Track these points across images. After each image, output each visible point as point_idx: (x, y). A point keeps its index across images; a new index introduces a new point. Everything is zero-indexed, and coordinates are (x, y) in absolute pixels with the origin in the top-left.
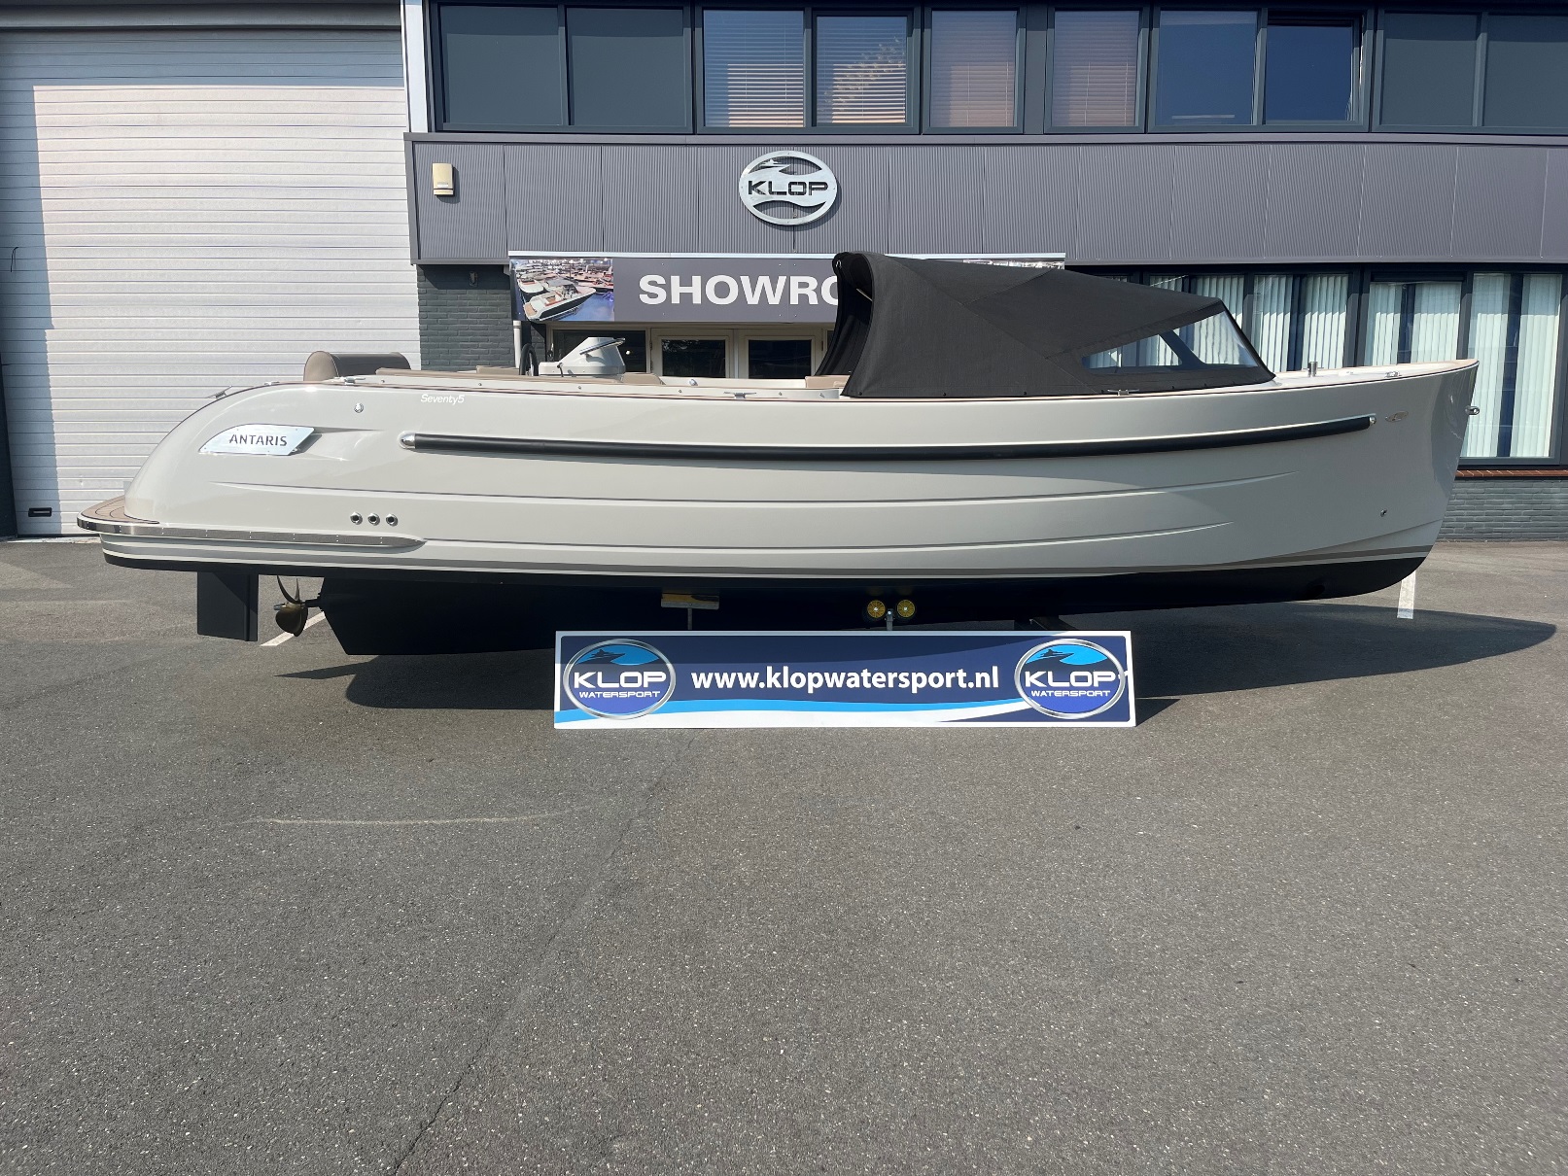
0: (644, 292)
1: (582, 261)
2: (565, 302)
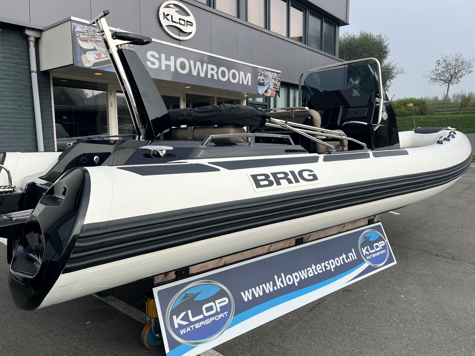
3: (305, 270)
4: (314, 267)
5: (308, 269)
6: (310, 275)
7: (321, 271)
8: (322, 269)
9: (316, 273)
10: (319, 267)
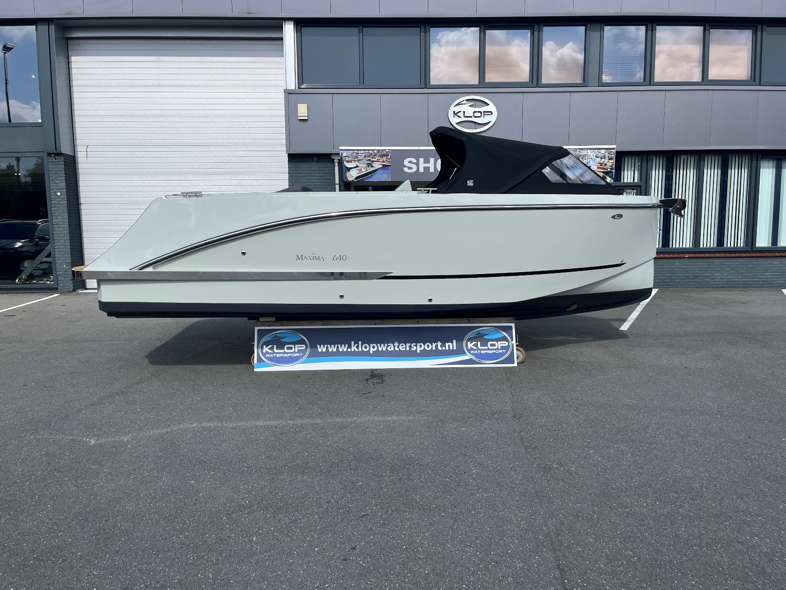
0: (406, 167)
1: (376, 151)
2: (366, 172)
3: (386, 345)
4: (396, 344)
5: (389, 345)
6: (389, 349)
7: (404, 349)
8: (406, 348)
9: (397, 349)
10: (402, 345)
